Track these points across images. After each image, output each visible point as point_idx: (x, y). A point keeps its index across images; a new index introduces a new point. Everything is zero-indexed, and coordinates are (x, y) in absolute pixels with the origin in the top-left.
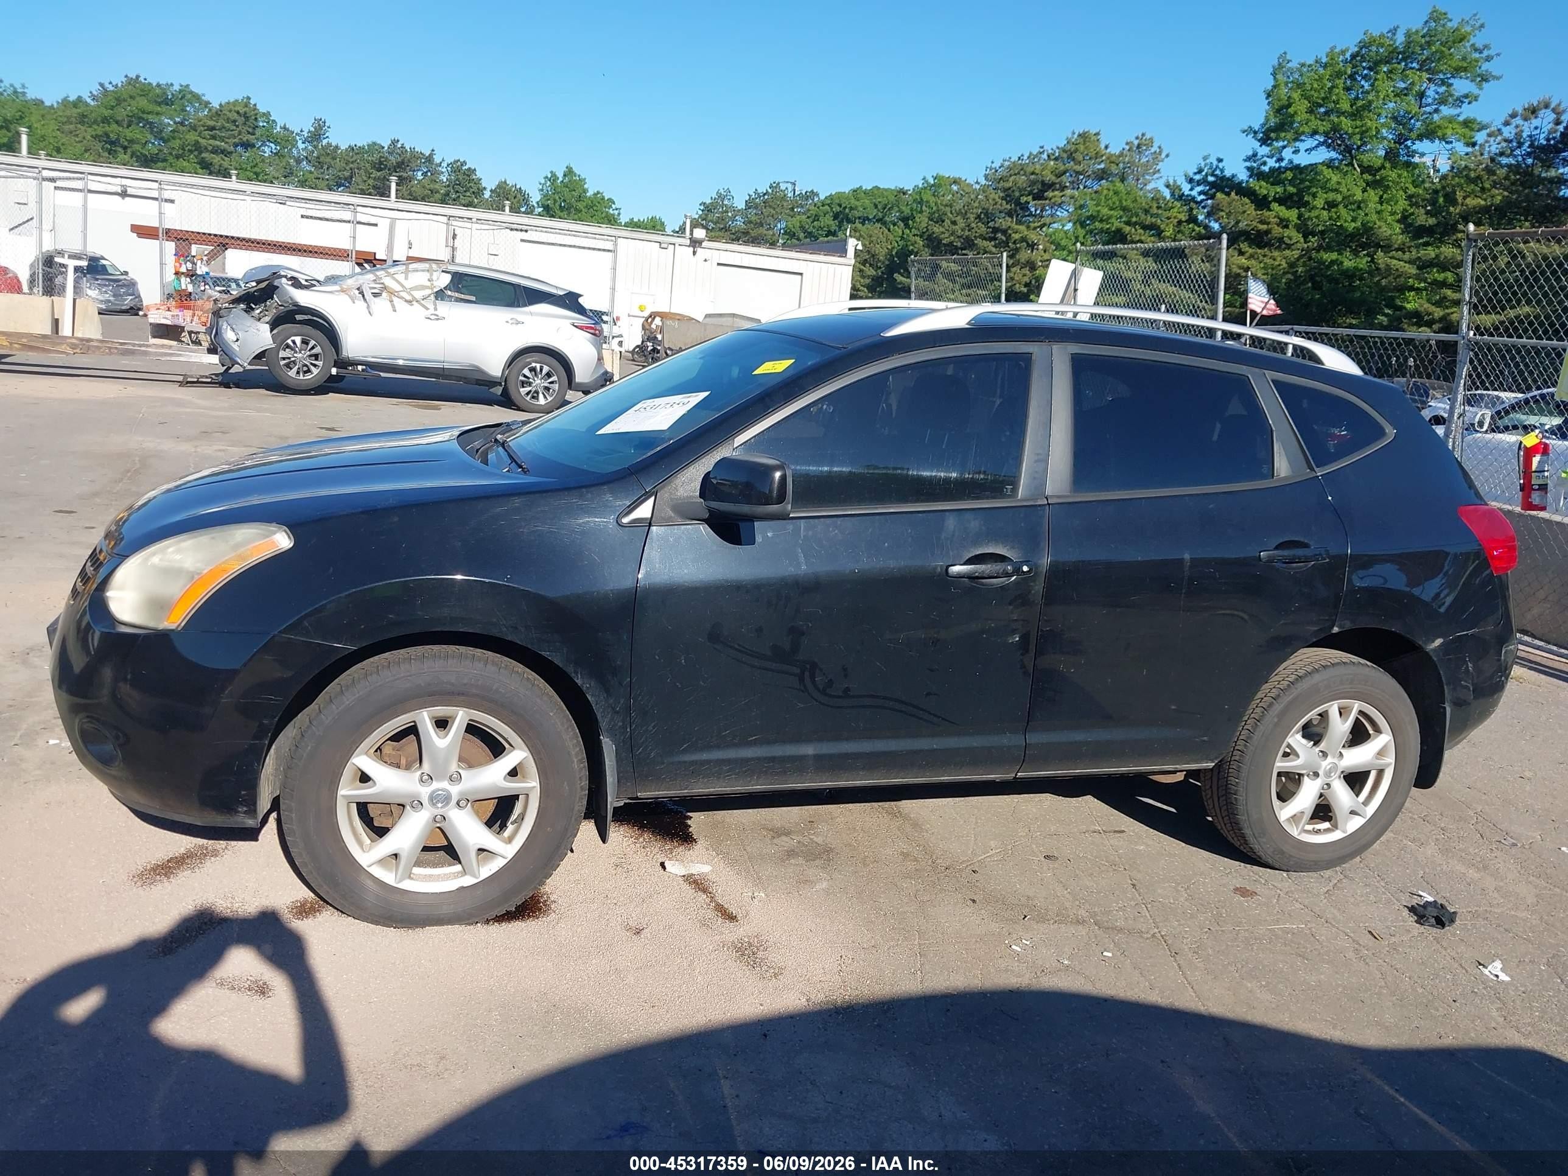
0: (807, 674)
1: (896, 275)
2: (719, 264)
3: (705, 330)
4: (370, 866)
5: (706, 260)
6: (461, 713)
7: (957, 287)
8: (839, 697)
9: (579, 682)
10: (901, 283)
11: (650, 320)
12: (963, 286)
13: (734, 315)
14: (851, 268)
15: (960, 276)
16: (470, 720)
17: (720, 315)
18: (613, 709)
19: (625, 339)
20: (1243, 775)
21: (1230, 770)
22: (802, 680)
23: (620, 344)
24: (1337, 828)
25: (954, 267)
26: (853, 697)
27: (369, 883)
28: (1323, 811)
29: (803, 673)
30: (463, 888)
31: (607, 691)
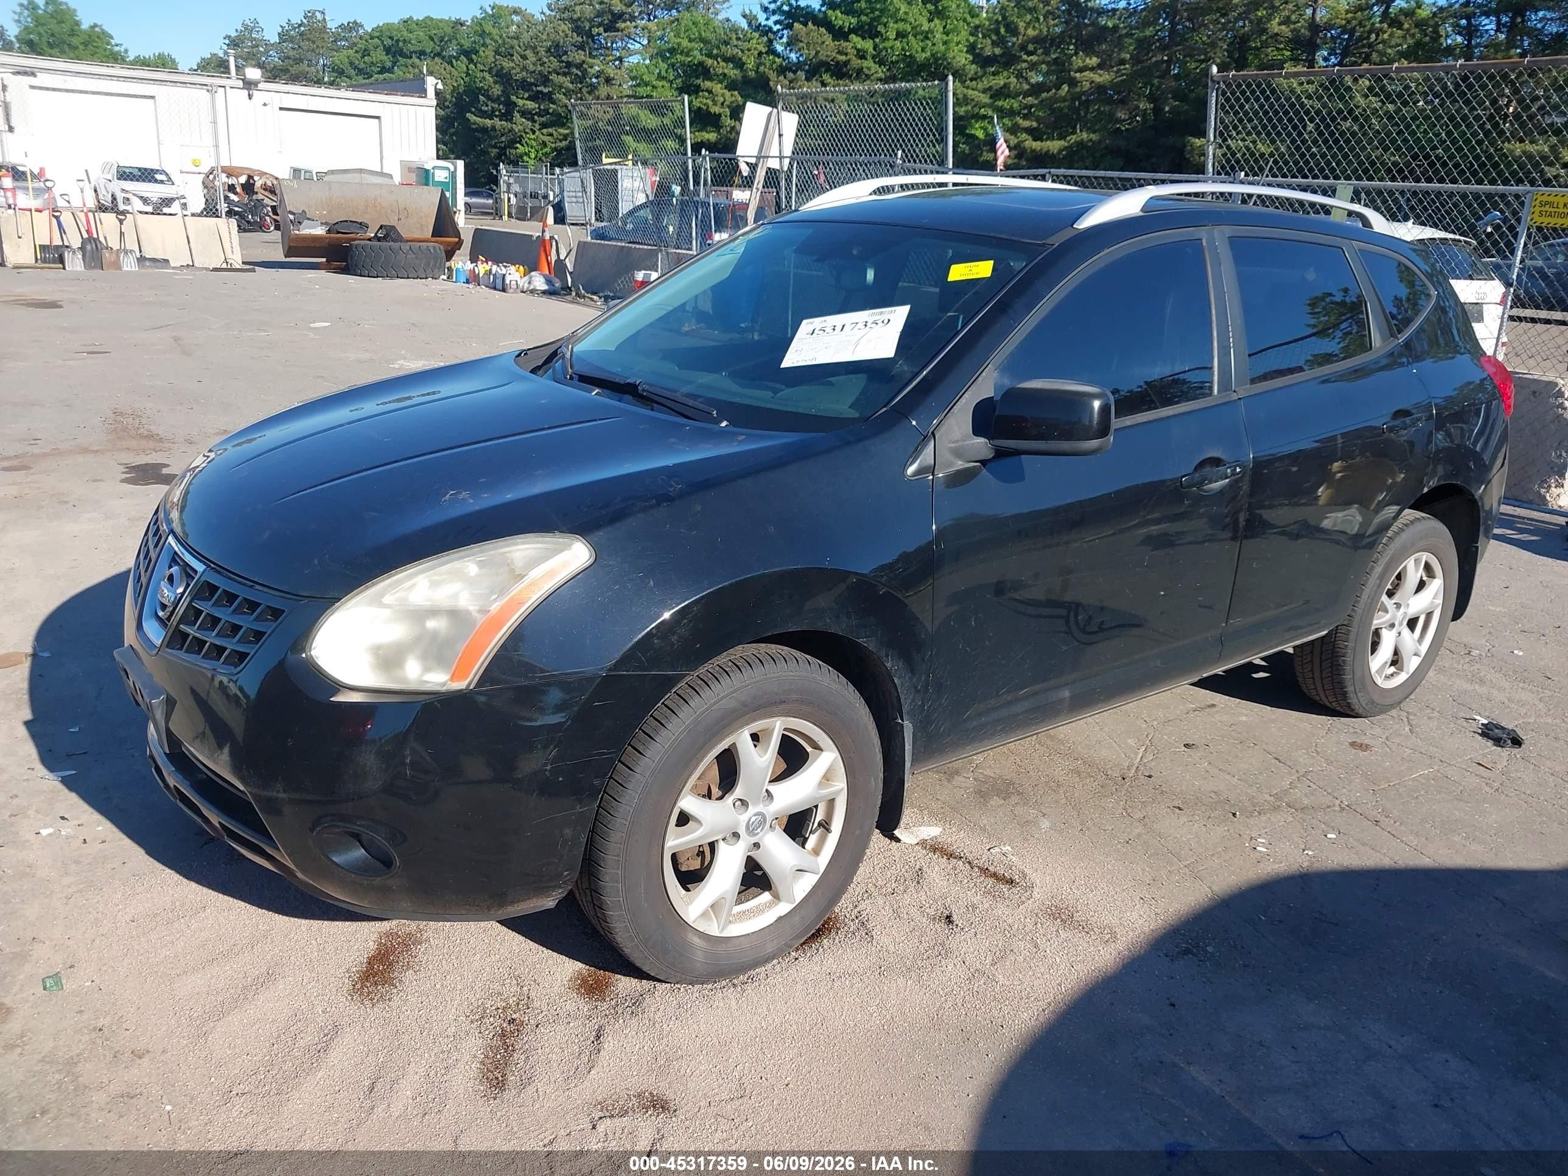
0: (1072, 614)
1: (468, 115)
2: (281, 109)
3: (330, 189)
4: (694, 922)
5: (265, 105)
6: (778, 724)
7: (537, 126)
8: (1096, 632)
9: (889, 665)
10: (475, 123)
11: (211, 177)
12: (544, 126)
13: (361, 171)
14: (434, 109)
15: (540, 115)
16: (785, 729)
17: (345, 171)
18: (916, 688)
19: (189, 200)
20: (1352, 636)
21: (1338, 635)
22: (1068, 622)
23: (184, 206)
24: (1402, 671)
25: (531, 105)
26: (1107, 629)
27: (696, 940)
28: (1396, 660)
29: (1069, 615)
30: (780, 918)
31: (913, 671)
